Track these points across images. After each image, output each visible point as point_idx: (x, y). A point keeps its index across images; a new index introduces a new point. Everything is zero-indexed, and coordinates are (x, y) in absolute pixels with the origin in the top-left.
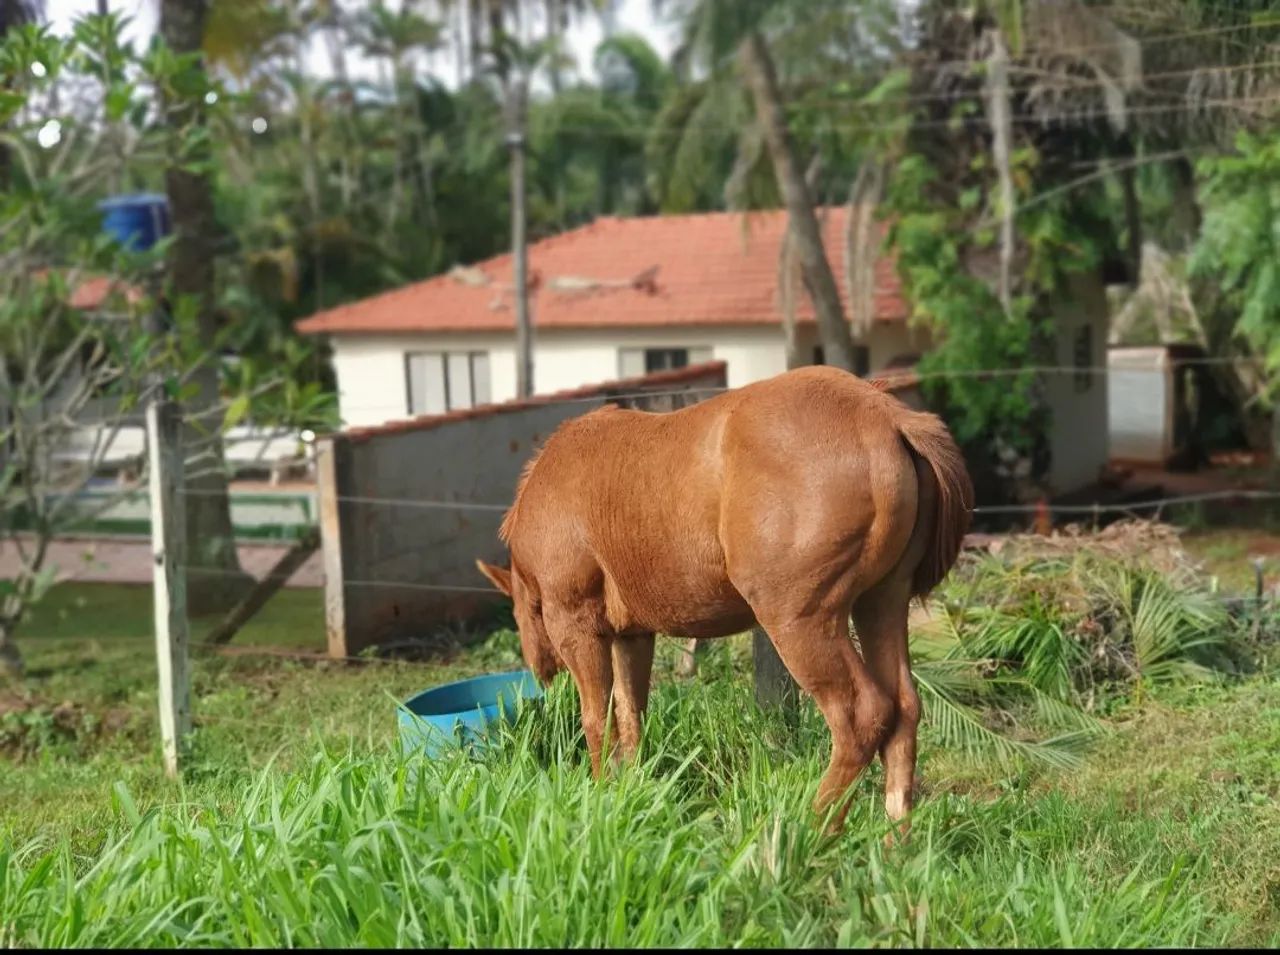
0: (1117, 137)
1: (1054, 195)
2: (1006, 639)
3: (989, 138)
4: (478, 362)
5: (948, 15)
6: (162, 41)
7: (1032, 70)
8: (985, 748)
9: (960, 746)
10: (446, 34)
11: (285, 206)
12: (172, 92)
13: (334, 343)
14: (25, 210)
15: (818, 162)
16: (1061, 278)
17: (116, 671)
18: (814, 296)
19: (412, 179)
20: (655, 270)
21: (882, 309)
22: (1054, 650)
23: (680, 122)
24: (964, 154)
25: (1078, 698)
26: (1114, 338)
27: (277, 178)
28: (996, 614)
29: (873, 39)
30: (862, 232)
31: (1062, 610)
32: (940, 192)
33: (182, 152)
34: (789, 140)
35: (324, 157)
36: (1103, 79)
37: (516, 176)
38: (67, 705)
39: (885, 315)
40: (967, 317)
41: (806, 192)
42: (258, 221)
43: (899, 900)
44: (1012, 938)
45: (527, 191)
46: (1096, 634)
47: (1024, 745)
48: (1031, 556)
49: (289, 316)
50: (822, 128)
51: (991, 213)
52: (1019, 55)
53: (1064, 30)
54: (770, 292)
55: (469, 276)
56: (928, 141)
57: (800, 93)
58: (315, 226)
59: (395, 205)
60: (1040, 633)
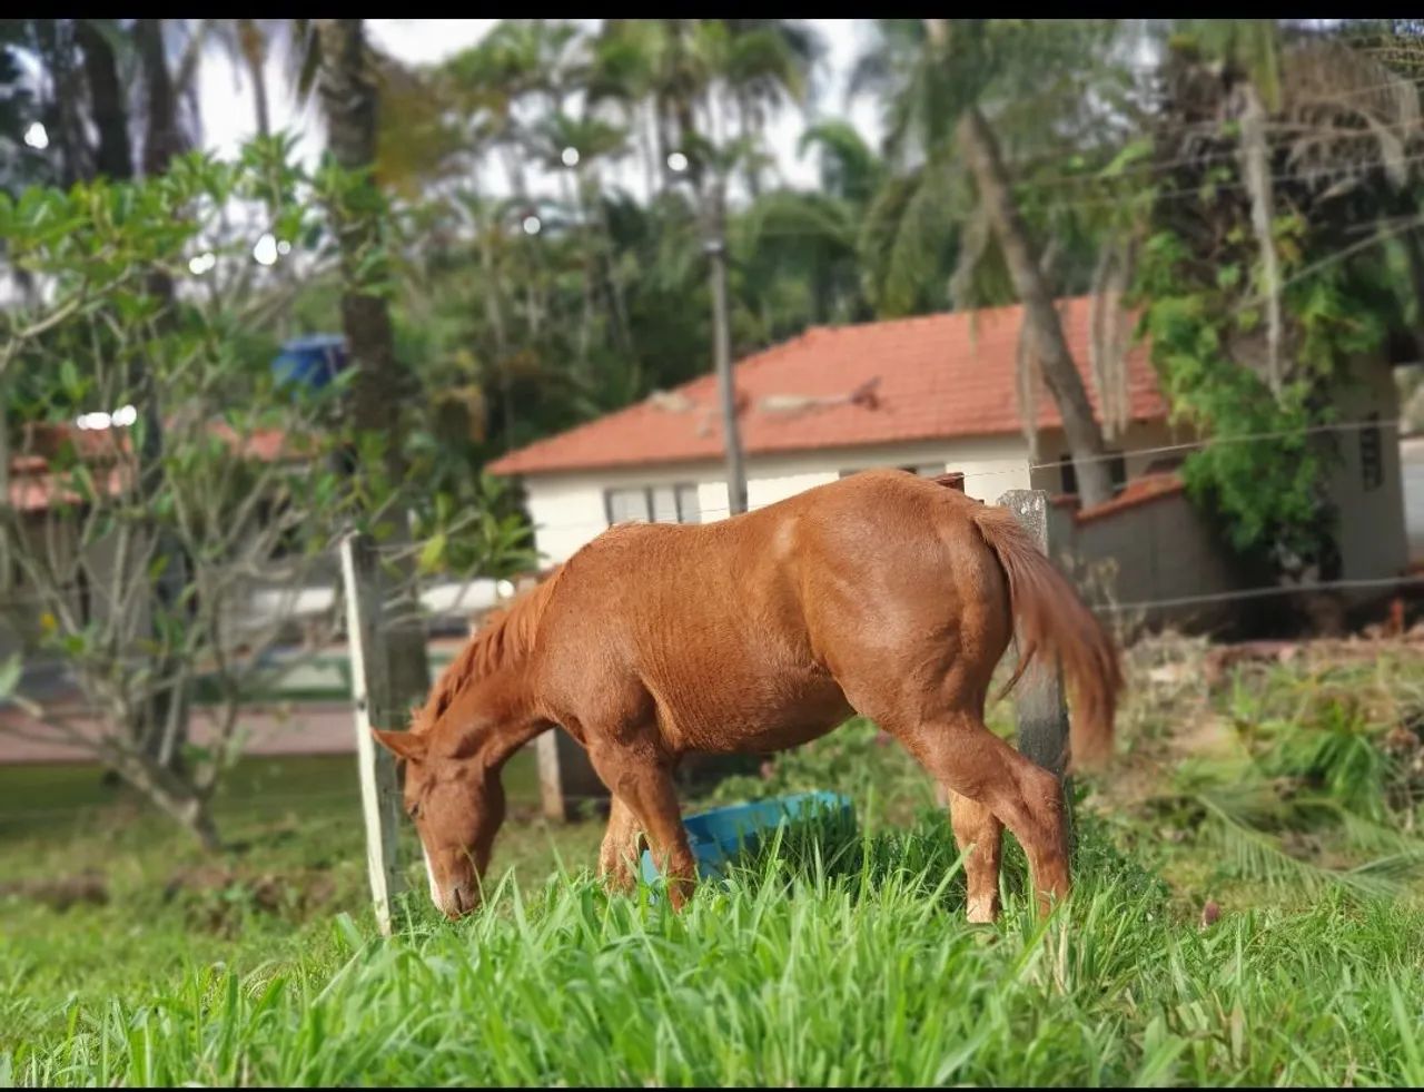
0: (1397, 193)
1: (1328, 265)
2: (1305, 755)
3: (1247, 207)
4: (686, 496)
5: (1192, 71)
6: (334, 159)
7: (1294, 126)
8: (1289, 878)
9: (1259, 877)
10: (633, 140)
11: (468, 339)
12: (346, 213)
13: (528, 486)
14: (199, 348)
15: (1053, 248)
16: (1340, 359)
17: (316, 841)
18: (1058, 398)
19: (603, 300)
20: (876, 382)
21: (1137, 407)
22: (1361, 765)
23: (895, 213)
24: (1219, 228)
25: (1394, 817)
26: (1405, 426)
27: (457, 310)
28: (1292, 728)
29: (1107, 107)
30: (1109, 324)
31: (1367, 719)
32: (1196, 271)
33: (359, 274)
34: (1019, 225)
35: (507, 285)
36: (1376, 127)
37: (717, 289)
38: (268, 878)
39: (1141, 414)
40: (1235, 408)
41: (1042, 282)
42: (441, 359)
43: (1211, 1009)
44: (1344, 1044)
45: (730, 306)
46: (1409, 746)
47: (1334, 873)
48: (1326, 664)
49: (478, 458)
50: (1055, 210)
51: (1255, 291)
52: (1277, 108)
53: (1329, 78)
54: (1006, 397)
55: (670, 402)
56: (1176, 214)
57: (1028, 172)
58: (501, 359)
59: (586, 333)
60: (1343, 747)
